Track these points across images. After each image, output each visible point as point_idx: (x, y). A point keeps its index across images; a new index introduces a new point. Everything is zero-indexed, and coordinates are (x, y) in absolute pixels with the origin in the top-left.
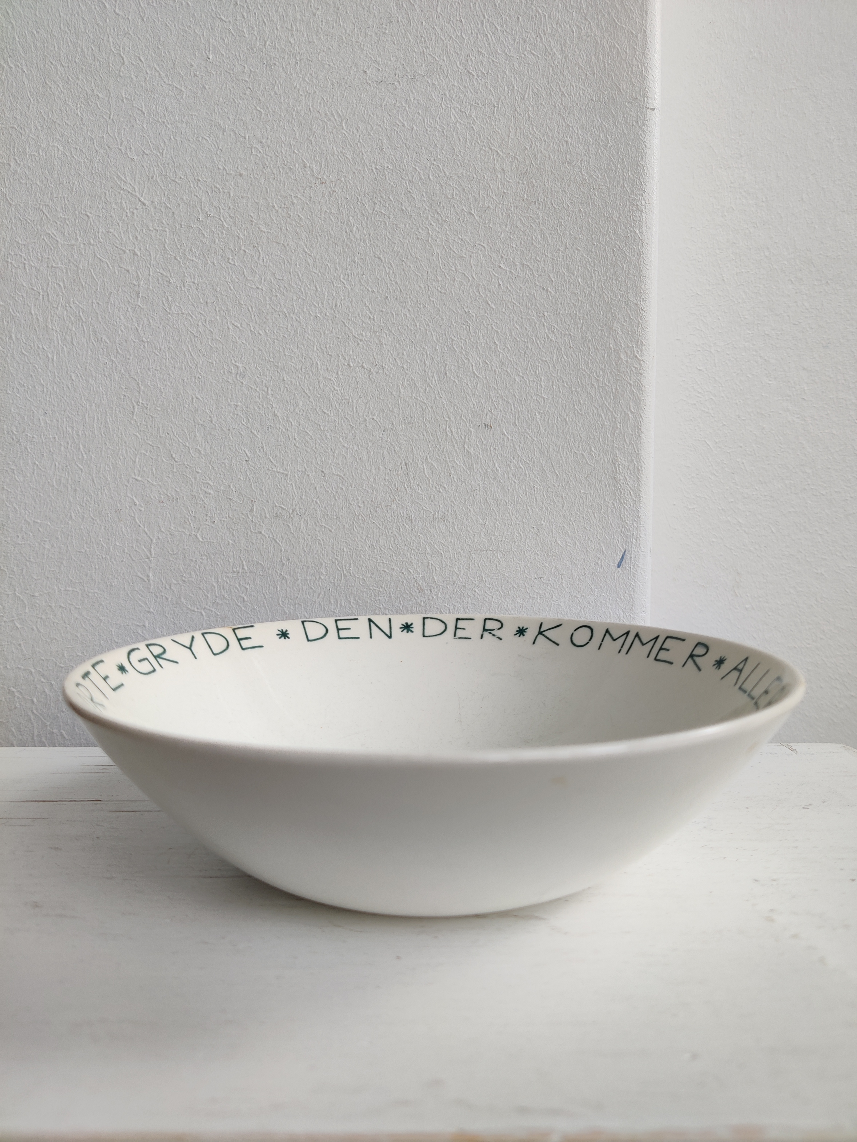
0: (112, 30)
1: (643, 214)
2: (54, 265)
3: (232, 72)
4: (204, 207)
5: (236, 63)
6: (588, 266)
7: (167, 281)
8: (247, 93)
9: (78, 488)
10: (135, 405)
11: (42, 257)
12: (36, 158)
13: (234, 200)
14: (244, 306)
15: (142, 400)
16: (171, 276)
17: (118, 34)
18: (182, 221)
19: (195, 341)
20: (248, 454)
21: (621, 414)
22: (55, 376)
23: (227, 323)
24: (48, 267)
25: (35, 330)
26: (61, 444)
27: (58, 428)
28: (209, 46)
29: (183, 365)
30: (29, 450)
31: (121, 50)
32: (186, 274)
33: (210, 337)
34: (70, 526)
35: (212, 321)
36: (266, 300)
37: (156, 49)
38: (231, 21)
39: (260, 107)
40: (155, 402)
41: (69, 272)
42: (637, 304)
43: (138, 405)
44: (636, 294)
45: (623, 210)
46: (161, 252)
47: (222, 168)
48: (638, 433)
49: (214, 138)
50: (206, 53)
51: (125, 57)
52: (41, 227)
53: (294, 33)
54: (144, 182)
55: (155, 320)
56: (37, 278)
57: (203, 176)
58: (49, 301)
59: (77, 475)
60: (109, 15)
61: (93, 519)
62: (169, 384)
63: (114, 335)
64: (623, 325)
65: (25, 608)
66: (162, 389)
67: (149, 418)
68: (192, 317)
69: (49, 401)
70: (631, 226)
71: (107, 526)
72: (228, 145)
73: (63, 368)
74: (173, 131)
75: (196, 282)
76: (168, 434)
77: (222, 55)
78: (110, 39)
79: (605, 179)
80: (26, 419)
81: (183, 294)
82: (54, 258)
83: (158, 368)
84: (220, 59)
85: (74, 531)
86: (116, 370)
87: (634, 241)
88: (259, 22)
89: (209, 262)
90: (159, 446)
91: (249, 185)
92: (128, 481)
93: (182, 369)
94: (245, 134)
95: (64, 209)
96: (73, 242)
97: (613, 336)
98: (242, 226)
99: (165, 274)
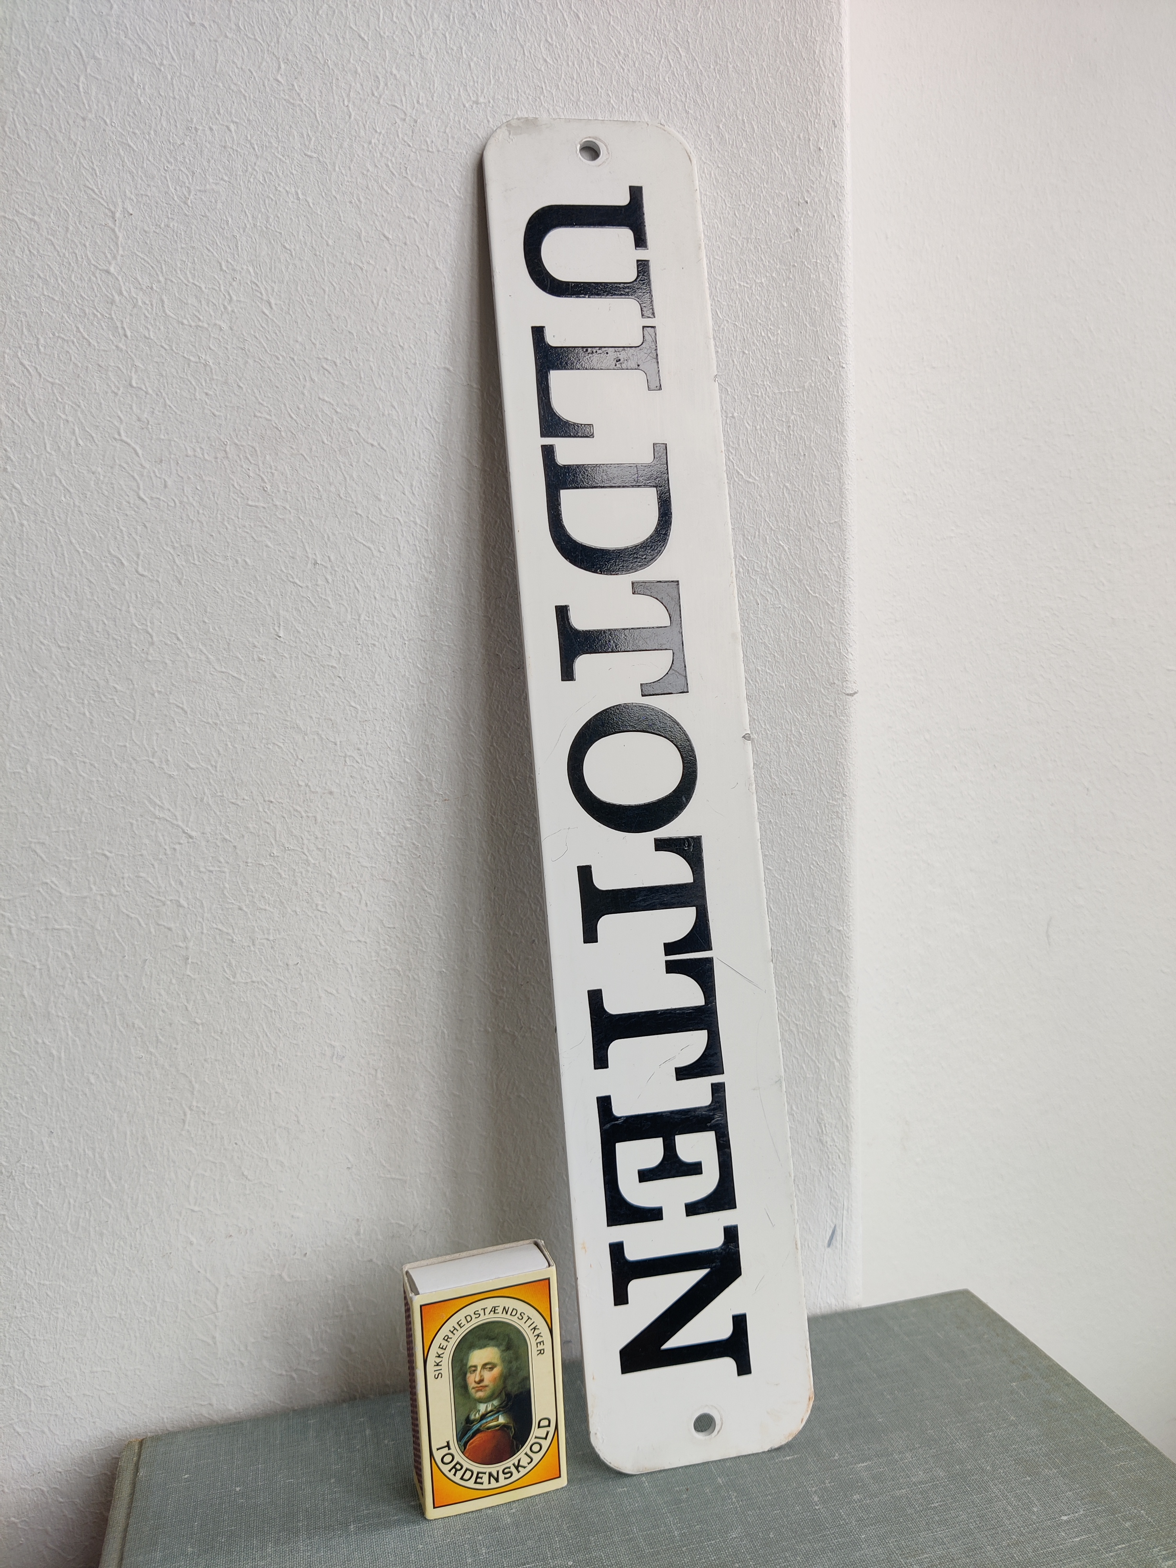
0: (134, 597)
1: (844, 822)
2: (57, 927)
3: (313, 655)
4: (280, 837)
5: (320, 644)
6: (781, 888)
7: (228, 940)
8: (336, 683)
9: (105, 1231)
10: (187, 1110)
11: (36, 915)
12: (23, 776)
13: (323, 827)
14: (340, 966)
15: (197, 1102)
16: (234, 933)
17: (143, 602)
18: (248, 858)
19: (271, 1017)
20: (351, 1159)
21: (825, 1063)
22: (64, 1080)
23: (317, 990)
24: (47, 929)
25: (31, 1018)
26: (77, 1173)
27: (71, 1151)
28: (278, 619)
29: (256, 1050)
30: (29, 1187)
31: (149, 624)
32: (256, 929)
33: (293, 1011)
34: (95, 1284)
35: (295, 989)
36: (371, 957)
37: (201, 624)
38: (309, 585)
39: (355, 702)
40: (216, 1104)
41: (79, 934)
42: (839, 931)
43: (191, 1110)
44: (838, 918)
45: (821, 819)
46: (219, 902)
47: (303, 784)
48: (846, 1083)
49: (291, 745)
50: (274, 629)
51: (154, 634)
52: (33, 873)
53: (400, 603)
54: (189, 805)
55: (212, 993)
56: (30, 946)
57: (277, 795)
58: (50, 977)
59: (102, 1213)
60: (129, 575)
61: (129, 1270)
62: (235, 1077)
63: (152, 1018)
64: (824, 956)
65: (30, 1405)
66: (226, 1086)
67: (208, 1126)
68: (266, 985)
69: (56, 1116)
70: (830, 838)
71: (151, 1278)
72: (311, 753)
73: (76, 1067)
74: (230, 737)
75: (271, 938)
76: (236, 1144)
77: (298, 632)
78: (132, 609)
79: (799, 783)
80: (20, 1143)
81: (253, 956)
82: (56, 917)
83: (220, 1057)
84: (296, 638)
85: (101, 1290)
86: (156, 1065)
87: (834, 855)
88: (350, 588)
89: (289, 910)
90: (224, 1162)
91: (344, 806)
92: (180, 1214)
93: (254, 1055)
94: (335, 739)
95: (68, 847)
96: (85, 894)
97: (813, 971)
98: (335, 859)
99: (225, 930)
